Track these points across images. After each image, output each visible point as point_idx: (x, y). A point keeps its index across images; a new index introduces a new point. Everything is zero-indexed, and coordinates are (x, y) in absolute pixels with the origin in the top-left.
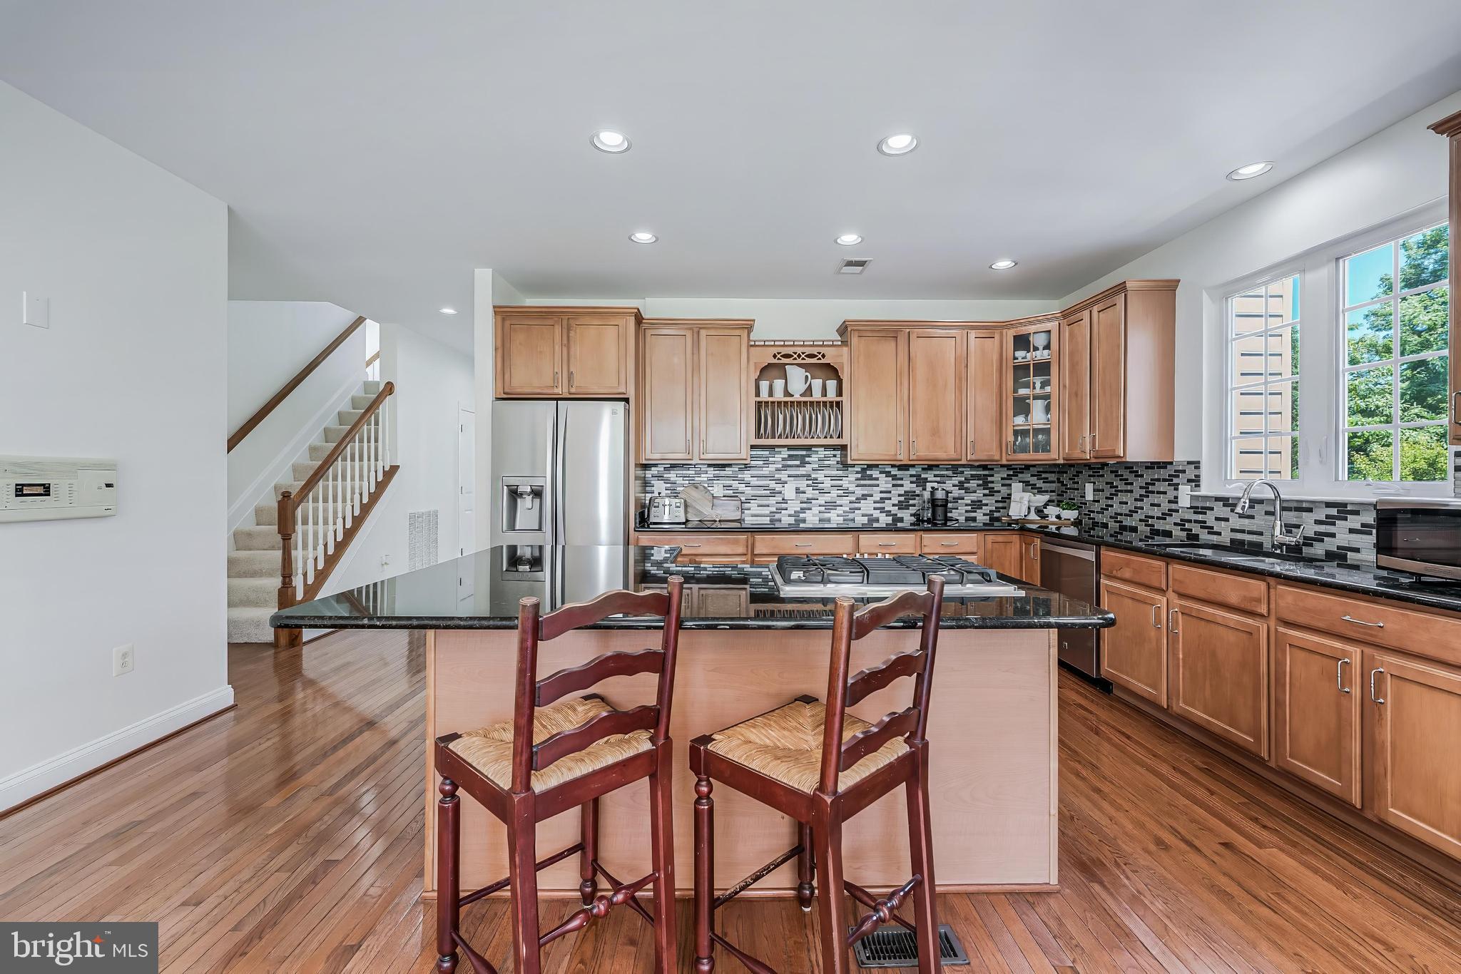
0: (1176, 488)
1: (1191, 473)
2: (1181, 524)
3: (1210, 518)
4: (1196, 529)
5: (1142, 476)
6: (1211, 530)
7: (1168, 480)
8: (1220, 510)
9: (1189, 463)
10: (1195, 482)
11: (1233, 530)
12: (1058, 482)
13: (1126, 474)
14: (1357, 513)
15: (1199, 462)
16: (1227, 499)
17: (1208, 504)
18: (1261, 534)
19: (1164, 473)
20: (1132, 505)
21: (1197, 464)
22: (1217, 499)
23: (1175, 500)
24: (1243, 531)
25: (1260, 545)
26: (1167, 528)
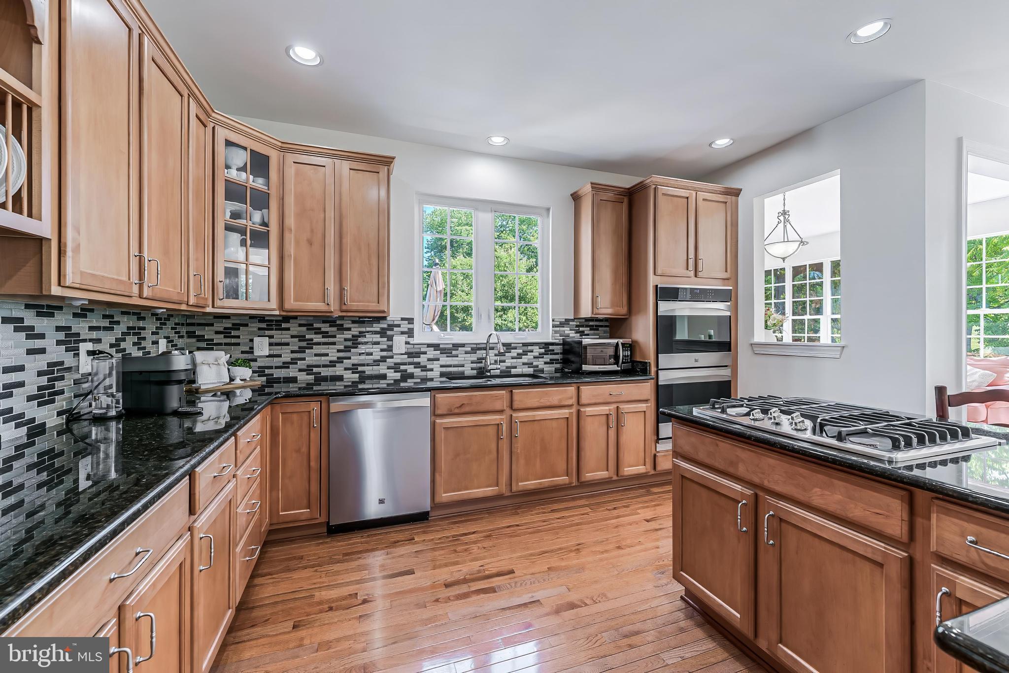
0: (390, 339)
1: (405, 326)
2: (396, 367)
3: (422, 360)
4: (410, 369)
5: (349, 329)
6: (424, 369)
7: (382, 333)
8: (431, 353)
9: (403, 319)
10: (410, 333)
11: (442, 366)
12: (189, 337)
13: (325, 328)
14: (515, 348)
15: (413, 319)
16: (438, 345)
17: (423, 350)
18: (463, 366)
19: (377, 327)
20: (333, 355)
21: (410, 321)
22: (429, 345)
23: (390, 349)
24: (450, 366)
25: (463, 373)
26: (382, 372)
